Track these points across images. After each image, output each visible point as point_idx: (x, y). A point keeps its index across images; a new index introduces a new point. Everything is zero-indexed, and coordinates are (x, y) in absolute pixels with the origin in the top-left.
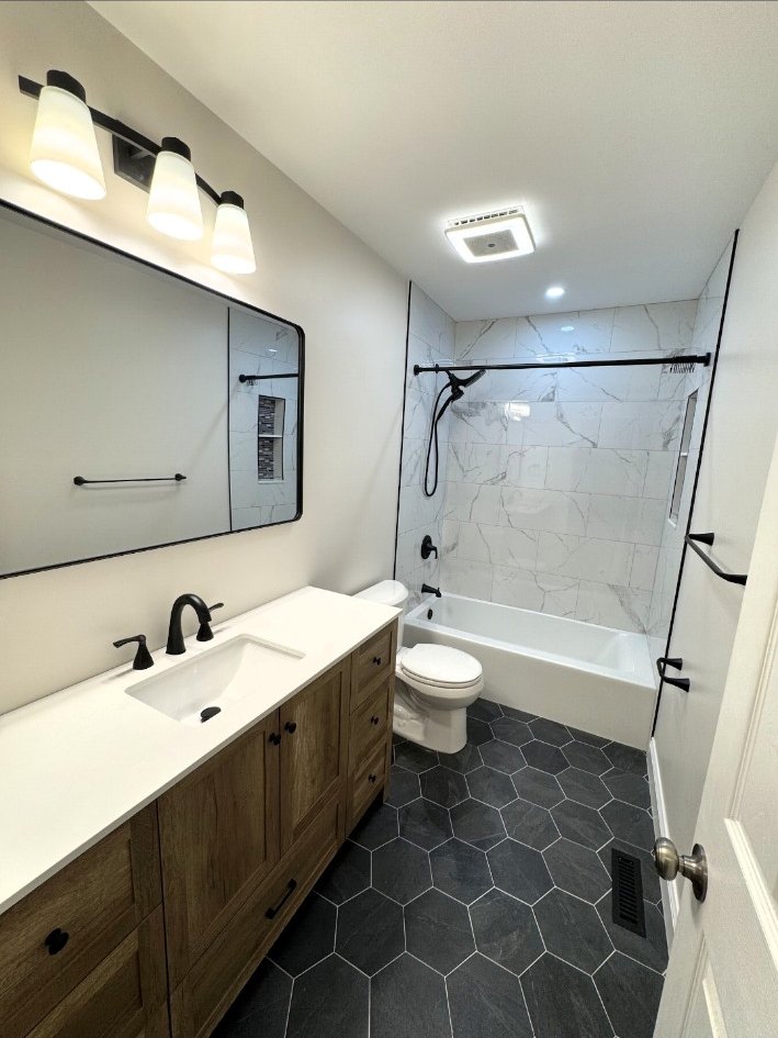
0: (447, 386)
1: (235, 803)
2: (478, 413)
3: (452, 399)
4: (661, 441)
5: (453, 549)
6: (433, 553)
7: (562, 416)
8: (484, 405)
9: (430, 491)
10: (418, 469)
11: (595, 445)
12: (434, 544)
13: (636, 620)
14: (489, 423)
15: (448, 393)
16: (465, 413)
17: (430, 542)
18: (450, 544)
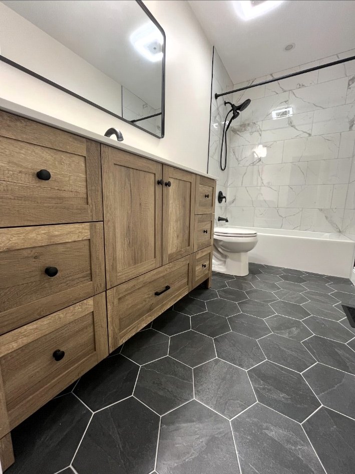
0: (230, 111)
1: (140, 204)
2: (245, 130)
3: (233, 118)
4: (348, 126)
5: (233, 202)
6: (224, 200)
7: (291, 123)
8: (249, 124)
9: (223, 168)
10: (217, 151)
11: (310, 135)
12: (224, 195)
13: (335, 226)
14: (252, 133)
15: (231, 114)
16: (238, 131)
17: (222, 194)
18: (231, 200)
